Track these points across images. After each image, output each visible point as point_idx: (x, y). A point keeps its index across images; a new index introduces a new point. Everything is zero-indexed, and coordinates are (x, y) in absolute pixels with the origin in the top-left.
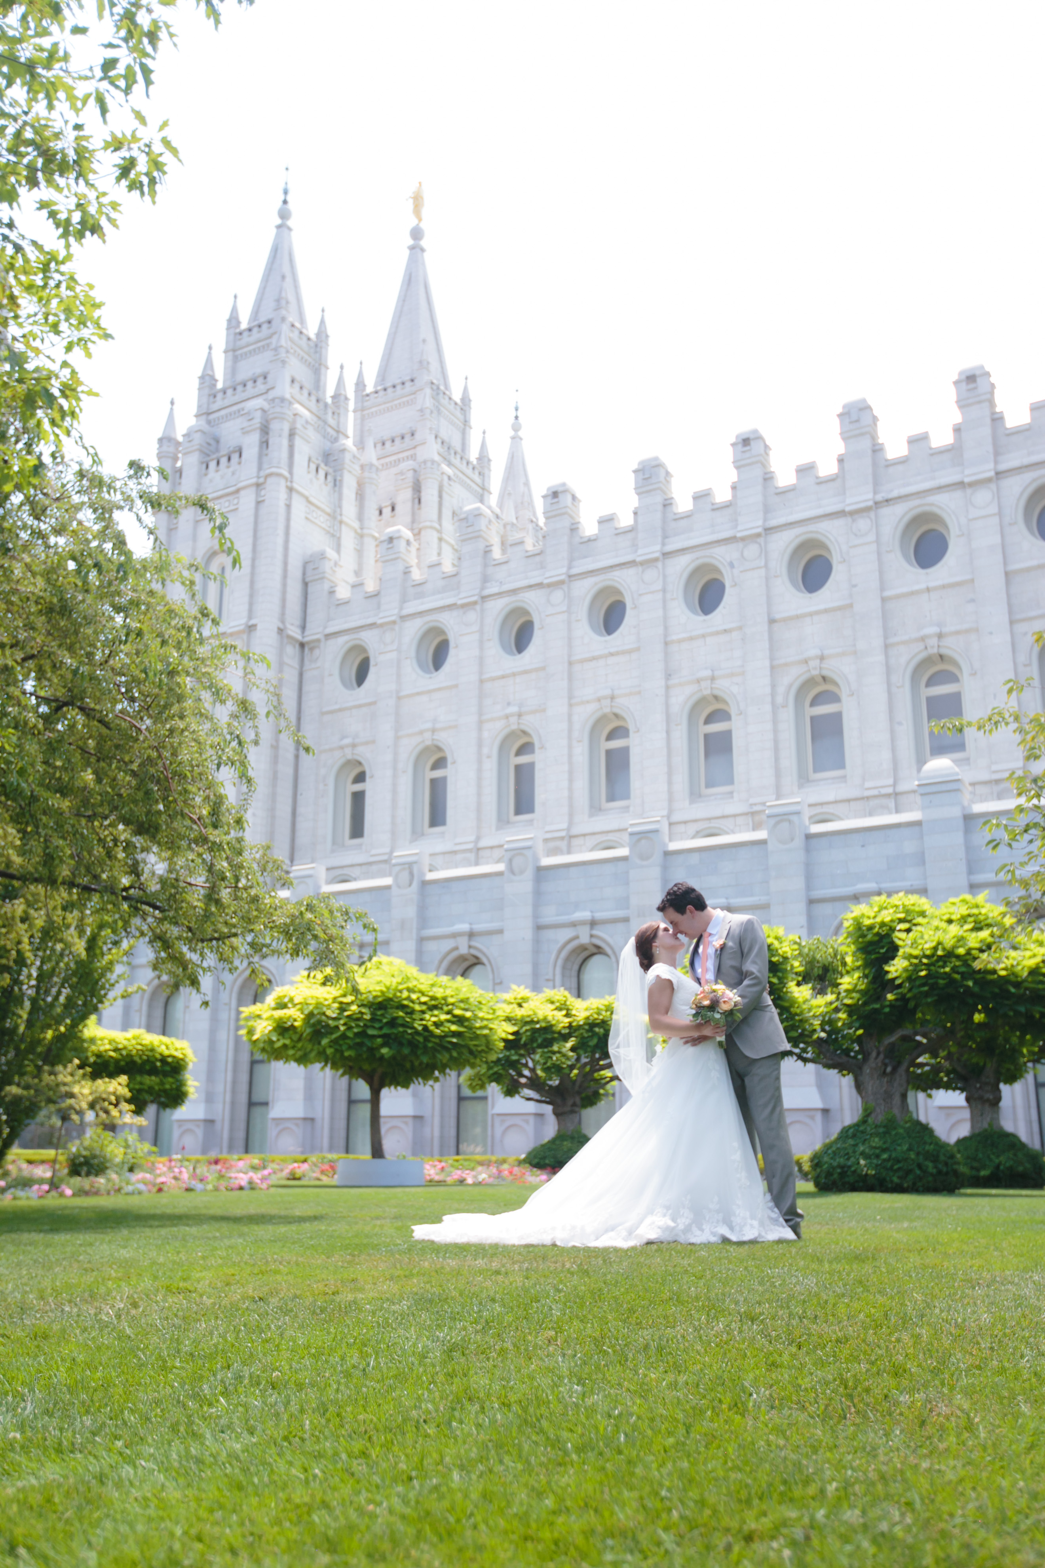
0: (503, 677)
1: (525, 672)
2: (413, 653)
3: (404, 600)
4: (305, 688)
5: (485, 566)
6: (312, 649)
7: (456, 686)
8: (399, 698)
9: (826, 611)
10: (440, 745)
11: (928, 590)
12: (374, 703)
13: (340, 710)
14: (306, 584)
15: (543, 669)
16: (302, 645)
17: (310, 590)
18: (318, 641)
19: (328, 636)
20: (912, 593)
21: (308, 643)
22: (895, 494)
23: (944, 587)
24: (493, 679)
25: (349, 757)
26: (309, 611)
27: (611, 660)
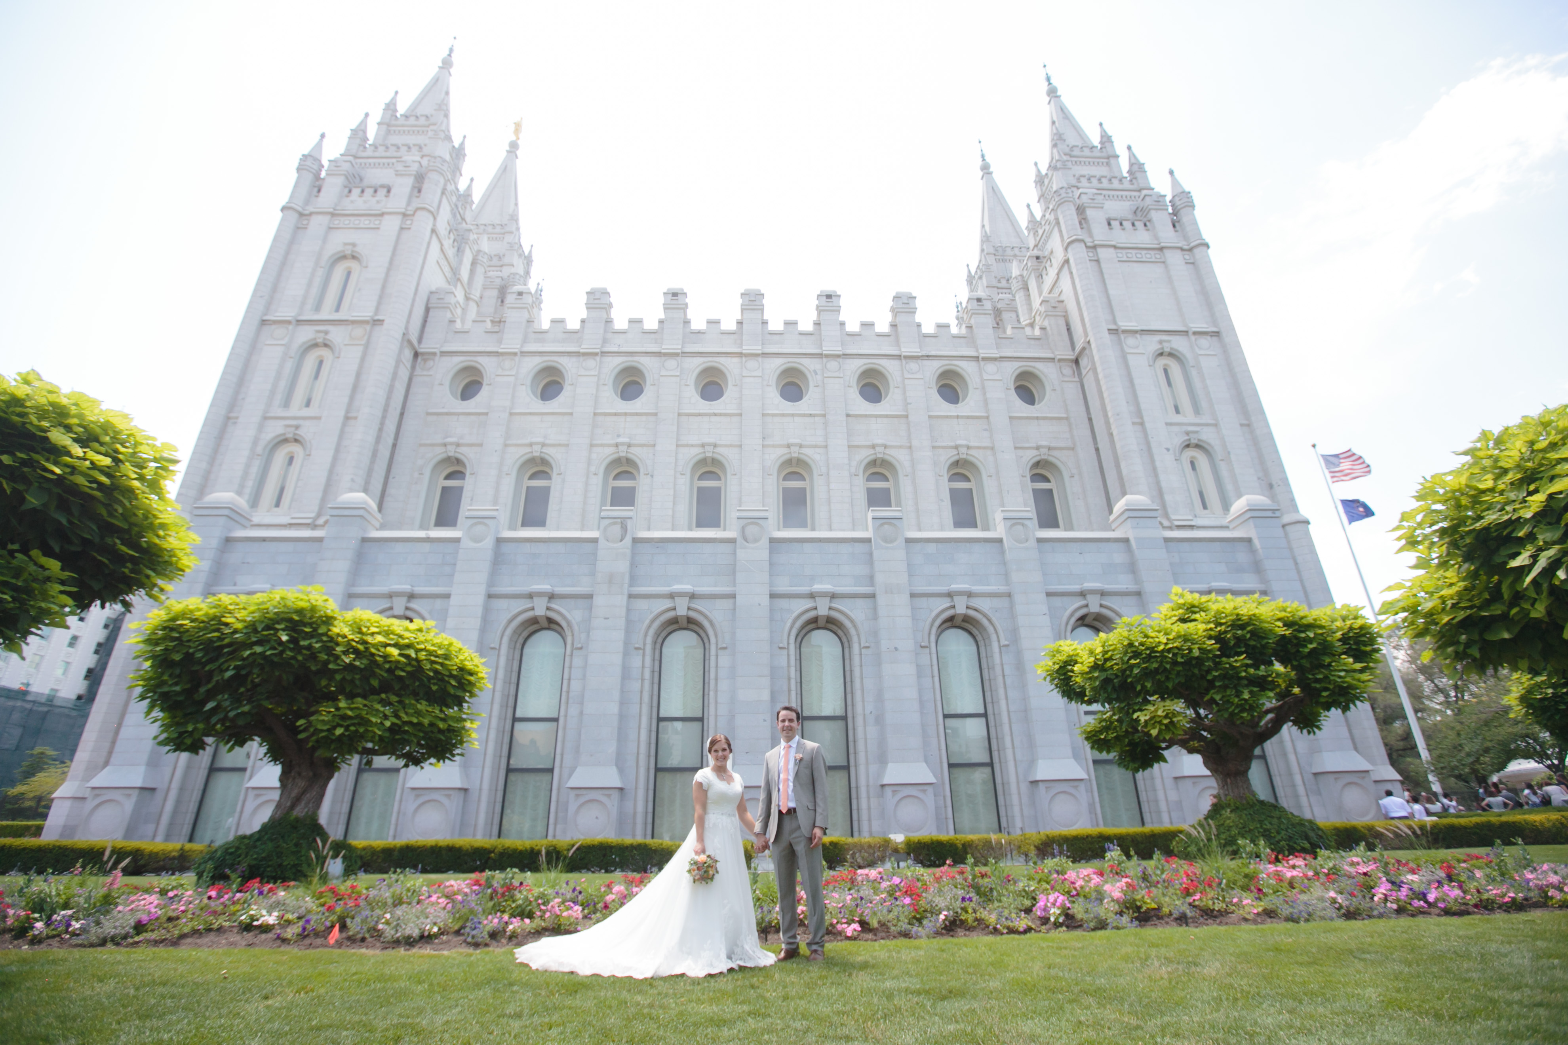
0: (615, 414)
1: (637, 414)
2: (528, 382)
3: (525, 341)
4: (413, 390)
5: (605, 331)
6: (425, 360)
7: (571, 414)
8: (511, 414)
9: (887, 416)
10: (547, 457)
11: (958, 417)
12: (487, 414)
13: (447, 414)
14: (427, 310)
15: (656, 414)
16: (416, 355)
17: (431, 313)
18: (434, 354)
19: (444, 354)
20: (947, 417)
21: (423, 354)
22: (933, 353)
23: (968, 417)
24: (605, 414)
25: (451, 454)
26: (427, 329)
27: (713, 419)
